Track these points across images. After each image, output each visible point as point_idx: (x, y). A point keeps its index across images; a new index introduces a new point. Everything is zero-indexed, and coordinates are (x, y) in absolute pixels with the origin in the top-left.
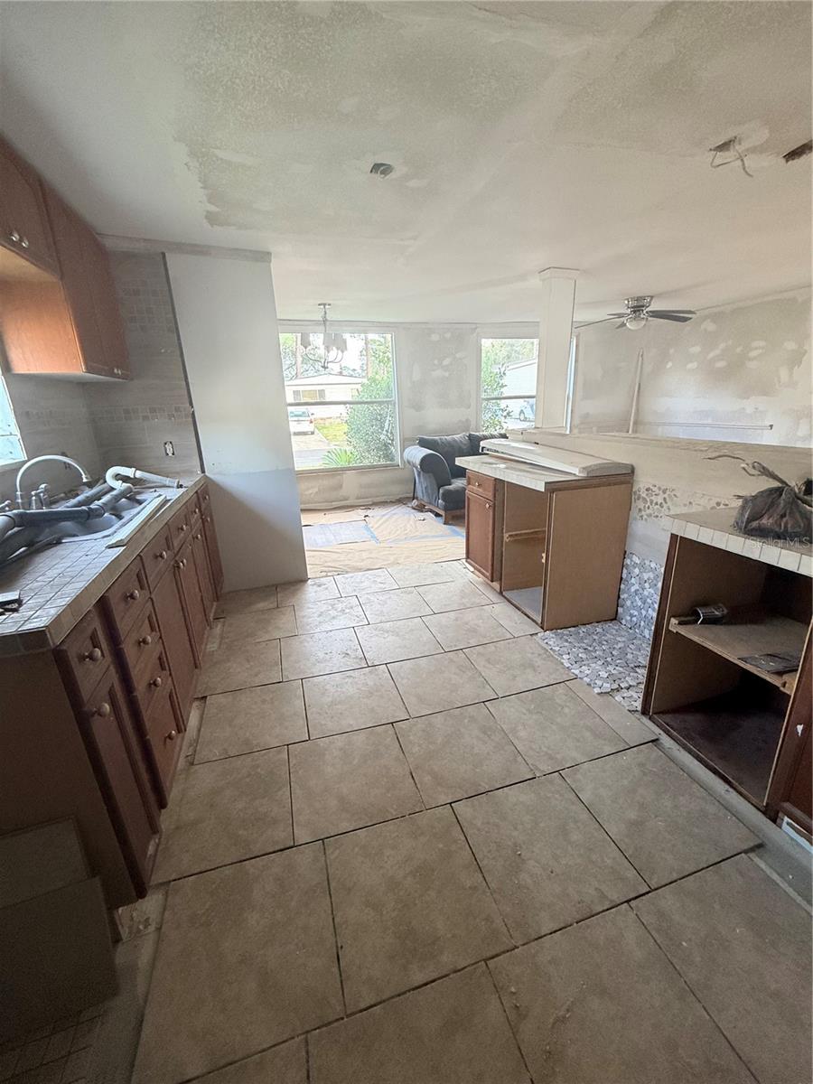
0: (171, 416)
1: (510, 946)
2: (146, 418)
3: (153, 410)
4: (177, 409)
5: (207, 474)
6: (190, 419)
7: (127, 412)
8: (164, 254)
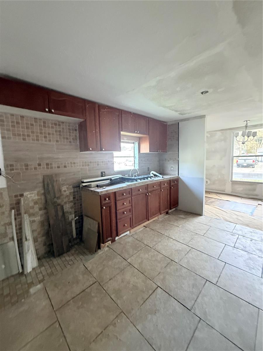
0: (174, 160)
1: (129, 317)
2: (169, 161)
3: (170, 159)
4: (175, 159)
5: (179, 176)
6: (177, 162)
7: (165, 159)
8: (179, 123)
